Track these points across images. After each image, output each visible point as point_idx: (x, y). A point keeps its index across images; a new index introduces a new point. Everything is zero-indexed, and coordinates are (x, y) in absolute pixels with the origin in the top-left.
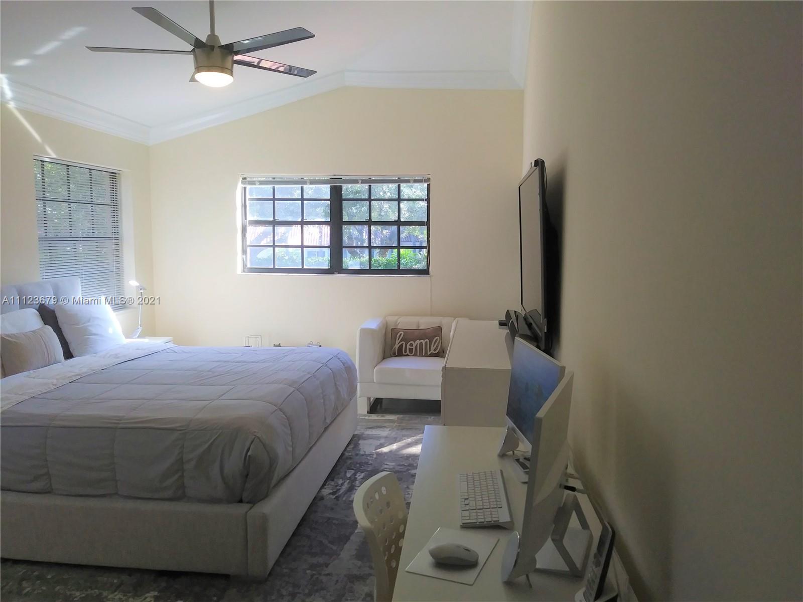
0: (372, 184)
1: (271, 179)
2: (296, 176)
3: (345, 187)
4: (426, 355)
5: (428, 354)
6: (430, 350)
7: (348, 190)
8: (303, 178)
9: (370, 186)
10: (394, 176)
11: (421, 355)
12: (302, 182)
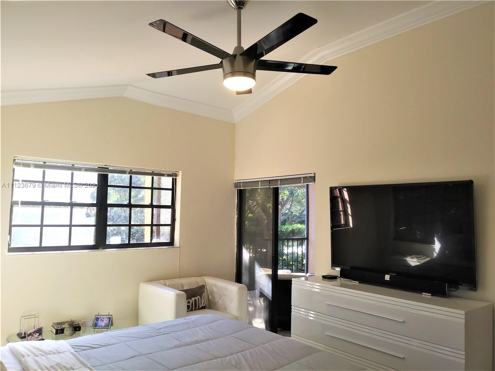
0: (132, 175)
1: (42, 163)
2: (69, 162)
3: (110, 175)
4: (199, 309)
5: (200, 308)
6: (201, 304)
7: (113, 178)
8: (74, 165)
9: (131, 177)
10: (148, 170)
11: (195, 309)
12: (73, 168)
